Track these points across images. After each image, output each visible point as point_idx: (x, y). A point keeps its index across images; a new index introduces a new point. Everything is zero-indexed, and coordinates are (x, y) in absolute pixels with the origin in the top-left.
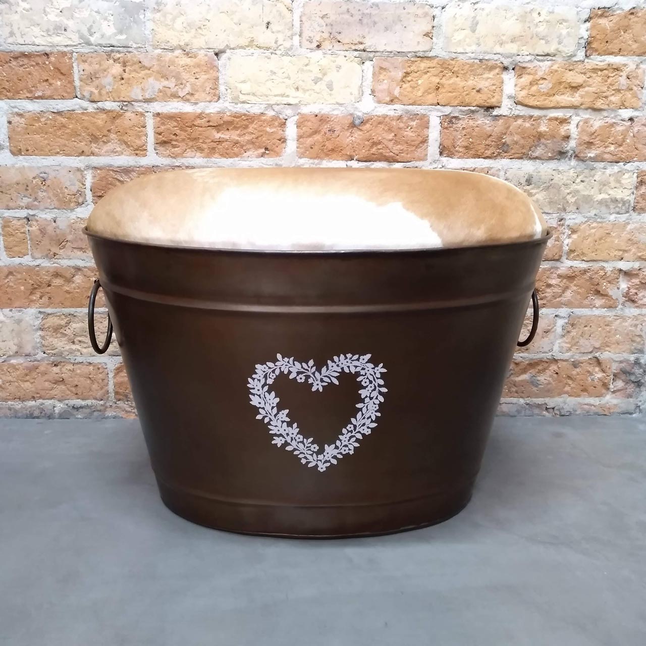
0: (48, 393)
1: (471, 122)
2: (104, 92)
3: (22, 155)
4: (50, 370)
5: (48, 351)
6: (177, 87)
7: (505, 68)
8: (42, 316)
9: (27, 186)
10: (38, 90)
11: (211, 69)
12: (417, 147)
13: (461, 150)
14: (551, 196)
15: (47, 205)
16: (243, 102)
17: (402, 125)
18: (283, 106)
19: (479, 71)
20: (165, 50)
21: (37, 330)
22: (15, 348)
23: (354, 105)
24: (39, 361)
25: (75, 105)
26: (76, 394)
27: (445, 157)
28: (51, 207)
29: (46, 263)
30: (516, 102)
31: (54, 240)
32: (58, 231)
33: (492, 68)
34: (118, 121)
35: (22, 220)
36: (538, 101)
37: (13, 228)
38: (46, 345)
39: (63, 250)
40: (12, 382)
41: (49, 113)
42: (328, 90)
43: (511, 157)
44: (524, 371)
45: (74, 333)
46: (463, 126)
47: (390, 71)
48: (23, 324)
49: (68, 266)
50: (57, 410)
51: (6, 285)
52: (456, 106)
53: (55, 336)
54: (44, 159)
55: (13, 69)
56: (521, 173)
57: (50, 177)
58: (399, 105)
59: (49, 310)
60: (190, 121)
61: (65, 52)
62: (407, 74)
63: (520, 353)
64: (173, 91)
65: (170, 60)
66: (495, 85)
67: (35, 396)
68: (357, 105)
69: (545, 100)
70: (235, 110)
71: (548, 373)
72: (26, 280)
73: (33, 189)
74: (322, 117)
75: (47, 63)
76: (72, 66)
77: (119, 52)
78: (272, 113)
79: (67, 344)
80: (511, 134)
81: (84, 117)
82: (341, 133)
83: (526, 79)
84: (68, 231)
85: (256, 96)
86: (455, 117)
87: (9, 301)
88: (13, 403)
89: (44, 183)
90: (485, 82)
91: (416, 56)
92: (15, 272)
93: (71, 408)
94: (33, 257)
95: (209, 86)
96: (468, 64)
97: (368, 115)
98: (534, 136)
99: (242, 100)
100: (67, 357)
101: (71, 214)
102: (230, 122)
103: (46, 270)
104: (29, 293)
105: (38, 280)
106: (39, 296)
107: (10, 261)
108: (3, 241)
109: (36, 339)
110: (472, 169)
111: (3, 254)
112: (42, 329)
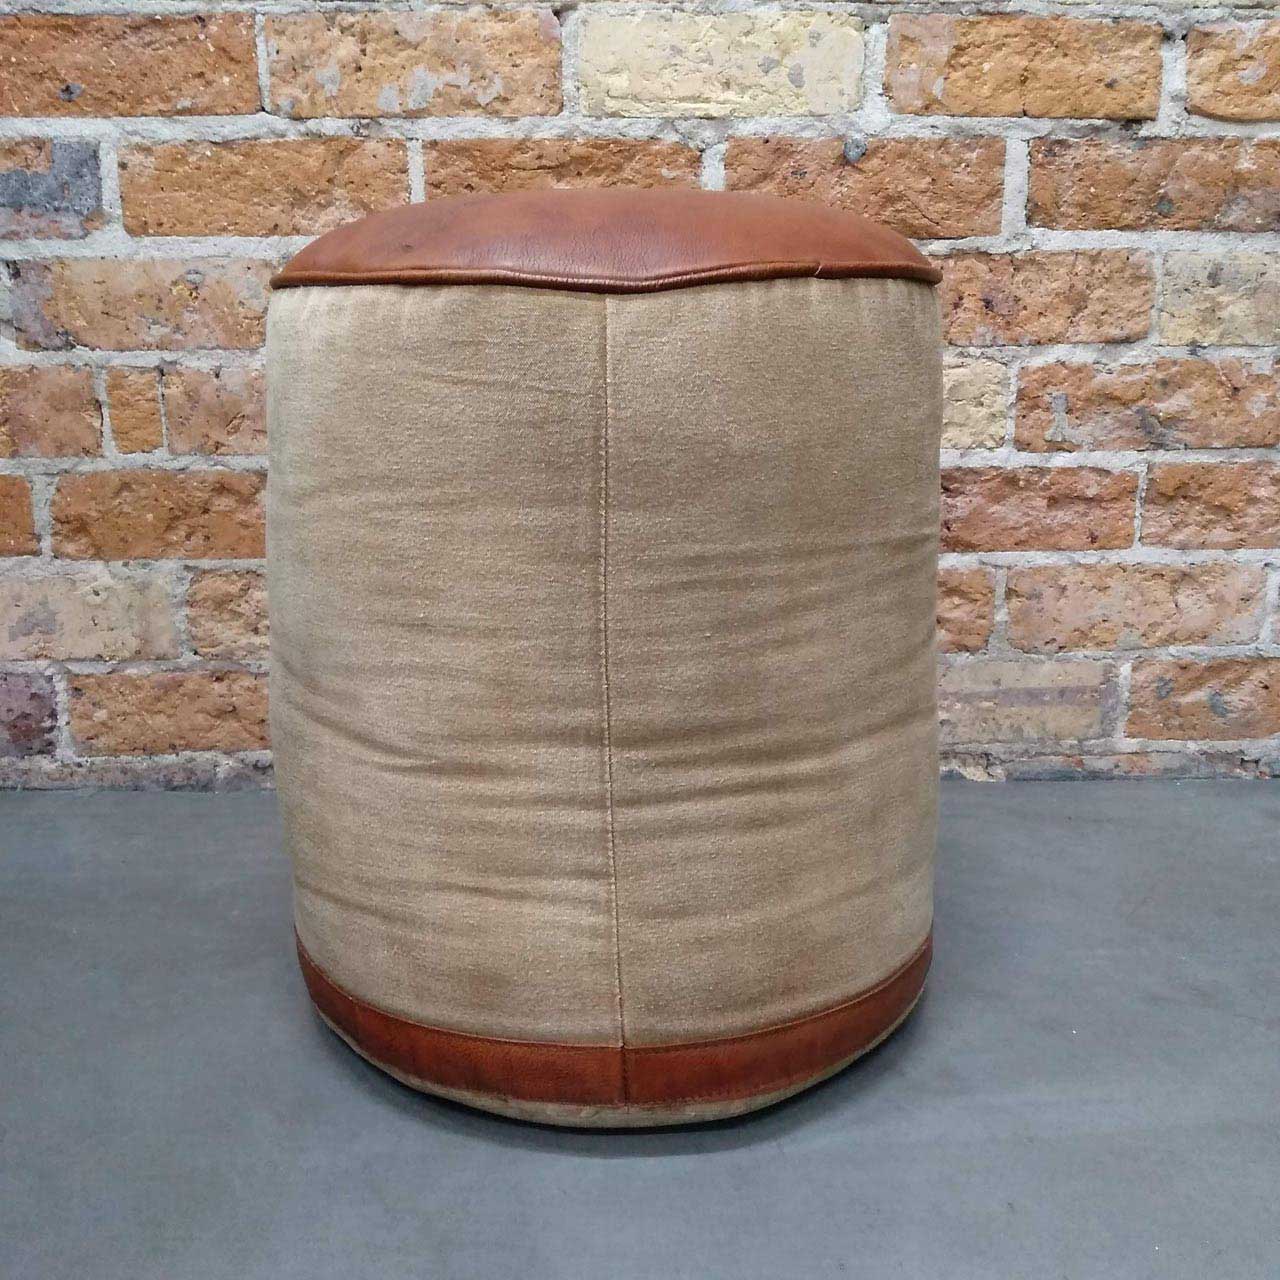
0: (202, 738)
1: (1093, 153)
2: (320, 98)
3: (148, 235)
4: (207, 689)
5: (204, 650)
6: (474, 85)
7: (1167, 37)
8: (191, 576)
9: (160, 301)
10: (183, 96)
11: (547, 44)
12: (980, 205)
13: (1071, 211)
14: (1261, 310)
15: (202, 341)
16: (613, 115)
17: (947, 159)
18: (696, 121)
19: (1112, 43)
20: (449, 6)
21: (180, 605)
22: (134, 644)
23: (847, 117)
24: (183, 670)
25: (260, 126)
26: (262, 739)
27: (1038, 227)
28: (210, 346)
29: (199, 464)
30: (1189, 108)
31: (215, 415)
32: (224, 396)
33: (1138, 36)
34: (349, 161)
35: (150, 372)
36: (1236, 106)
37: (132, 391)
38: (200, 634)
39: (234, 436)
40: (128, 714)
41: (206, 144)
42: (793, 86)
43: (1177, 226)
44: (1197, 683)
45: (258, 611)
46: (1077, 161)
47: (924, 46)
48: (153, 594)
49: (244, 469)
50: (221, 772)
51: (115, 511)
52: (1062, 118)
53: (219, 619)
54: (195, 242)
55: (131, 52)
56: (1198, 261)
57: (208, 281)
58: (941, 117)
59: (205, 563)
60: (501, 156)
61: (239, 12)
62: (960, 50)
63: (1189, 644)
64: (464, 93)
65: (459, 26)
66: (1145, 72)
67: (177, 742)
68: (853, 116)
69: (1250, 103)
70: (595, 132)
71: (1247, 686)
72: (156, 500)
73: (172, 306)
74: (778, 143)
75: (202, 37)
76: (255, 43)
77: (352, 11)
78: (673, 138)
79: (242, 634)
80: (1178, 177)
81: (279, 153)
82: (819, 179)
83: (1210, 59)
84: (245, 395)
85: (639, 101)
86: (1060, 142)
87: (121, 544)
88: (130, 758)
89: (194, 294)
90: (1121, 66)
91: (979, 11)
92: (136, 482)
93: (252, 768)
94: (172, 451)
95: (541, 80)
96: (1089, 28)
97: (876, 140)
98: (1226, 182)
99: (610, 111)
100: (243, 662)
101: (247, 359)
102: (582, 158)
103: (200, 480)
104: (163, 526)
105: (183, 499)
106: (183, 534)
107: (126, 459)
108: (110, 417)
109: (178, 625)
110: (1094, 252)
111: (110, 446)
112: (191, 604)
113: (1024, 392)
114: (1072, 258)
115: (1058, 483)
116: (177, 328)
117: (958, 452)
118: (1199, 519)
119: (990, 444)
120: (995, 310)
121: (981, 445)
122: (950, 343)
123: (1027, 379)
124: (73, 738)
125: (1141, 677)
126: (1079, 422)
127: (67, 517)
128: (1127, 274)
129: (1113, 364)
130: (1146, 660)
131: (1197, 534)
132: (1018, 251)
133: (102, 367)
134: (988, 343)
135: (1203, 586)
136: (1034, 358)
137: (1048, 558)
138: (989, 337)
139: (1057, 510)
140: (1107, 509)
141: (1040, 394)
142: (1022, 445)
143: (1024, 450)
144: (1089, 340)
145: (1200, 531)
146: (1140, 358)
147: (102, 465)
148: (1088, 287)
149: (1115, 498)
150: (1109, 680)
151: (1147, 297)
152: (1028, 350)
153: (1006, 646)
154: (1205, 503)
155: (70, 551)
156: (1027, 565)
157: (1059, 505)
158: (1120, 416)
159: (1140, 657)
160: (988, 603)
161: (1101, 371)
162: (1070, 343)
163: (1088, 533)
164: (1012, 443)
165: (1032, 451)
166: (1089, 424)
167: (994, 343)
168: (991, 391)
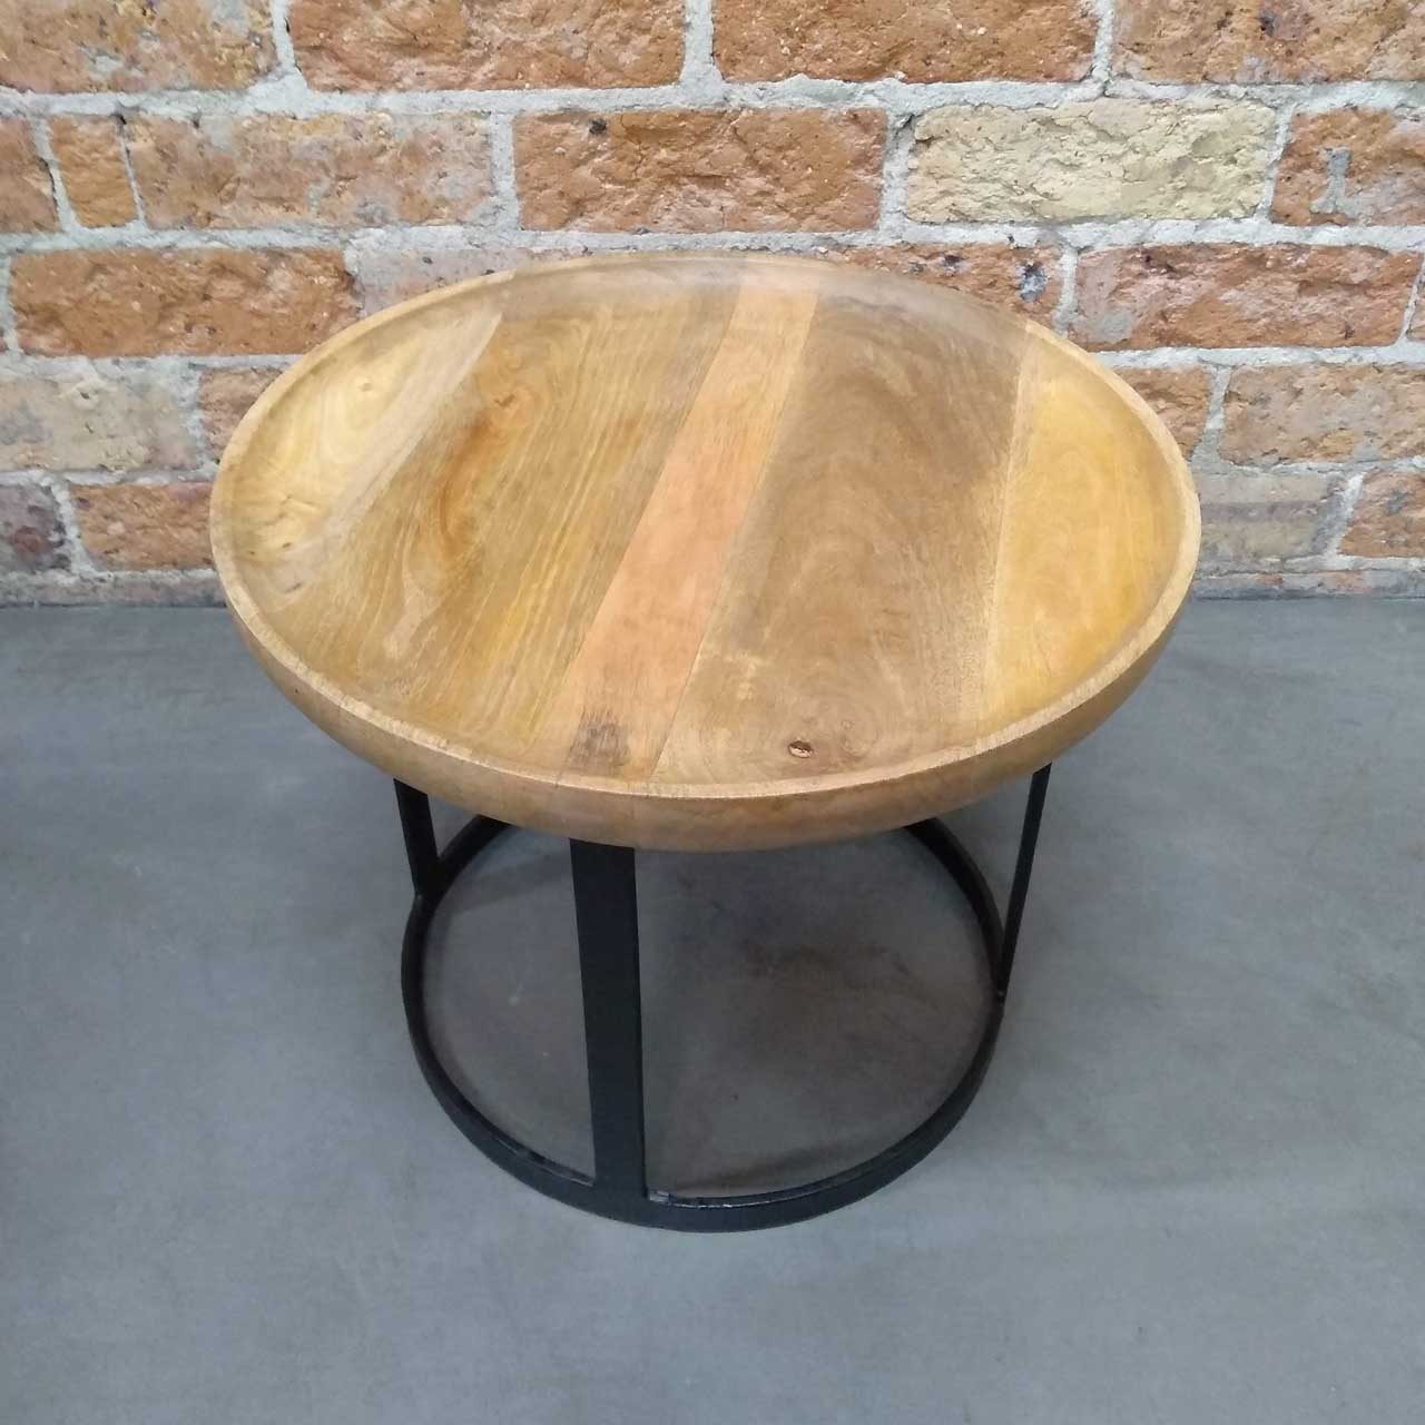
9: (103, 23)
15: (170, 79)
21: (191, 409)
22: (142, 452)
24: (207, 481)
28: (182, 86)
29: (189, 241)
31: (201, 178)
32: (210, 154)
35: (105, 121)
37: (84, 146)
38: (219, 443)
39: (229, 206)
40: (149, 527)
48: (154, 396)
49: (248, 246)
51: (92, 300)
72: (141, 285)
73: (120, 30)
84: (238, 152)
87: (107, 338)
88: (159, 573)
89: (149, 12)
92: (112, 264)
94: (151, 225)
101: (240, 102)
103: (193, 261)
104: (155, 317)
105: (174, 285)
106: (181, 322)
107: (92, 236)
108: (62, 180)
109: (191, 432)
111: (68, 216)
112: (204, 407)
113: (1295, 148)
115: (1318, 265)
116: (133, 61)
117: (1193, 224)
119: (1237, 213)
120: (1275, 32)
121: (1225, 214)
122: (1205, 78)
123: (1301, 129)
124: (88, 552)
125: (1372, 489)
126: (1359, 187)
127: (30, 306)
129: (1422, 109)
130: (1382, 471)
133: (40, 116)
134: (1257, 79)
136: (1316, 100)
137: (1285, 355)
138: (1259, 72)
139: (1309, 296)
140: (1374, 298)
141: (1315, 150)
142: (1278, 216)
143: (1282, 222)
144: (1397, 77)
147: (62, 242)
149: (1387, 285)
150: (1332, 495)
152: (1310, 90)
153: (1214, 456)
155: (42, 346)
156: (1258, 364)
157: (1309, 289)
158: (1416, 180)
159: (1376, 468)
160: (1201, 407)
161: (1405, 118)
162: (1369, 80)
163: (1342, 327)
164: (1266, 212)
165: (1290, 225)
166: (1373, 189)
167: (1265, 80)
168: (1249, 144)
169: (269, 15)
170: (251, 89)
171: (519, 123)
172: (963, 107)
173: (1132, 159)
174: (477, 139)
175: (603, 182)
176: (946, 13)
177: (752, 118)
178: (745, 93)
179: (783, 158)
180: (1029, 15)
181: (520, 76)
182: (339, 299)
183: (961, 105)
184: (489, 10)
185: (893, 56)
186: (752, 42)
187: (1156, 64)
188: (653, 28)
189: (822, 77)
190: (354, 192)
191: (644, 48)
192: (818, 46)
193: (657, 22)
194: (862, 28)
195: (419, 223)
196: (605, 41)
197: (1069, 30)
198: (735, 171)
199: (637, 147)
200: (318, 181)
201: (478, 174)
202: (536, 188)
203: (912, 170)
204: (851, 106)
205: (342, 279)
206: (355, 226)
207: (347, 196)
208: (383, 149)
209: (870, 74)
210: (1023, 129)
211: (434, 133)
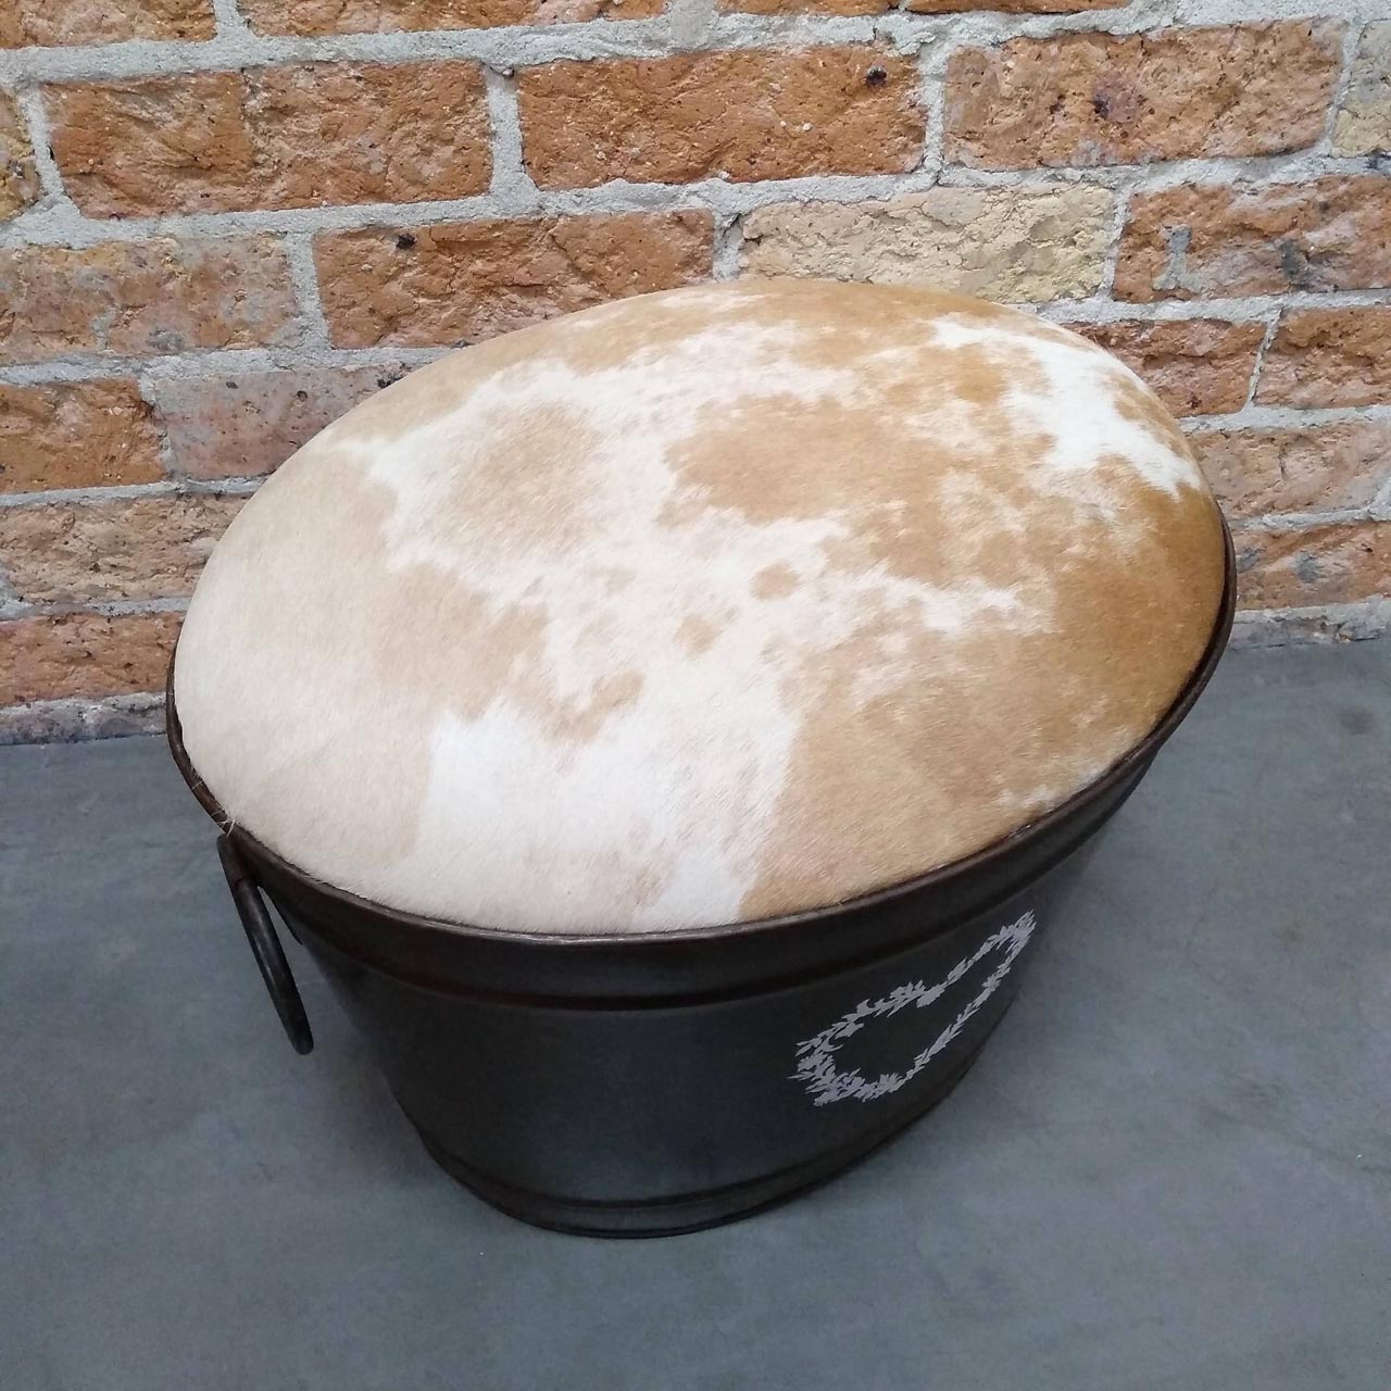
0: (55, 686)
4: (49, 636)
5: (33, 595)
24: (13, 619)
26: (133, 682)
38: (21, 580)
39: (6, 342)
44: (1290, 550)
45: (93, 548)
49: (32, 382)
50: (90, 719)
53: (42, 559)
59: (5, 500)
63: (1290, 512)
71: (1347, 548)
79: (77, 574)
84: (9, 287)
93: (126, 711)
100: (87, 605)
101: (6, 235)
110: (1263, 26)
113: (1134, 227)
114: (1229, 36)
115: (1162, 339)
117: (1035, 307)
118: (1332, 371)
119: (1078, 293)
120: (1109, 115)
121: (1067, 294)
122: (1040, 162)
123: (1140, 209)
126: (1200, 262)
128: (1303, 57)
129: (1259, 183)
131: (1327, 390)
132: (1154, 28)
134: (1093, 162)
135: (1320, 448)
136: (1153, 180)
138: (1095, 155)
139: (1156, 368)
140: (1216, 367)
141: (1155, 228)
142: (1119, 294)
143: (1124, 300)
144: (1235, 153)
145: (1330, 386)
146: (1299, 175)
148: (1246, 76)
149: (1232, 354)
151: (1327, 90)
152: (1147, 170)
154: (1344, 353)
157: (1155, 363)
158: (1257, 252)
161: (1243, 192)
162: (1205, 157)
163: (1189, 398)
164: (1108, 292)
165: (1133, 302)
166: (1214, 263)
167: (1101, 162)
168: (1088, 226)
169: (29, 142)
170: (17, 220)
171: (320, 243)
172: (792, 204)
173: (969, 247)
174: (273, 261)
175: (415, 296)
176: (769, 111)
177: (569, 226)
178: (560, 200)
179: (606, 265)
180: (856, 108)
181: (316, 193)
182: (139, 429)
183: (790, 201)
184: (276, 127)
185: (715, 156)
186: (564, 148)
187: (989, 151)
188: (457, 138)
189: (642, 180)
190: (142, 319)
191: (447, 159)
192: (635, 150)
193: (461, 132)
194: (681, 130)
195: (219, 348)
196: (405, 154)
197: (898, 121)
198: (556, 279)
199: (450, 260)
200: (102, 311)
201: (280, 296)
202: (344, 307)
203: (743, 269)
204: (674, 209)
205: (140, 408)
206: (150, 355)
207: (135, 325)
208: (172, 275)
209: (692, 175)
210: (856, 223)
211: (227, 256)
